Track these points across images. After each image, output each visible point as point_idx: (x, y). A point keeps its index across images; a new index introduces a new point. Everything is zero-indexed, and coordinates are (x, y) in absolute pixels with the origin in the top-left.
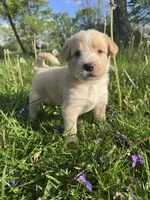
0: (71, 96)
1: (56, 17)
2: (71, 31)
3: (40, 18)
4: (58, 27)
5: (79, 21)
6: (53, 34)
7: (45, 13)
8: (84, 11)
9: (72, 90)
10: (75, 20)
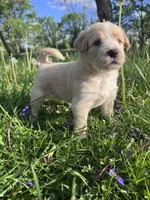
0: (83, 90)
1: (41, 21)
2: (57, 35)
3: (25, 21)
4: (44, 30)
5: (65, 25)
6: (38, 37)
7: (30, 16)
8: (69, 16)
9: (85, 83)
10: (60, 25)
